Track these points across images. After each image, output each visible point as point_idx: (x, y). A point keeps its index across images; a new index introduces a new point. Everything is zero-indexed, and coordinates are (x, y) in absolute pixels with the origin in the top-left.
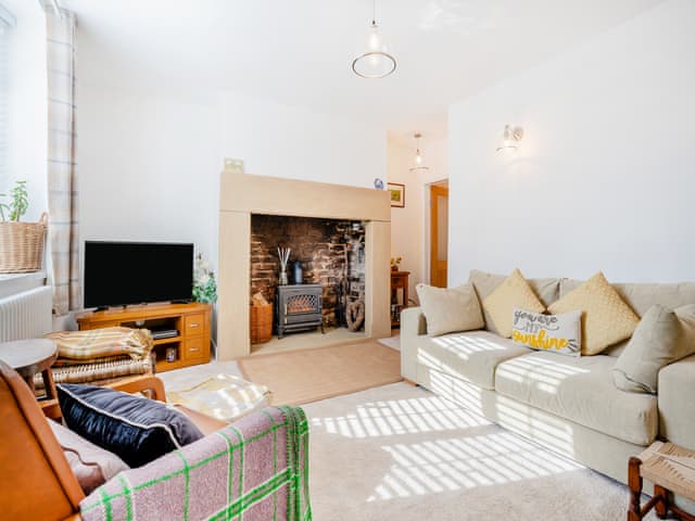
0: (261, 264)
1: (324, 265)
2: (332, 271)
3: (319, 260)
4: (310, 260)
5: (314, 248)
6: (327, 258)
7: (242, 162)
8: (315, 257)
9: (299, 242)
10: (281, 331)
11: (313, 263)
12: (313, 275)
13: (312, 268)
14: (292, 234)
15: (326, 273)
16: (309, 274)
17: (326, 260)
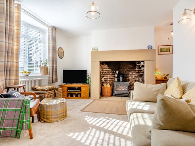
0: (111, 75)
1: (134, 76)
2: (137, 78)
3: (132, 74)
4: (128, 74)
5: (129, 71)
6: (135, 74)
7: (97, 48)
8: (130, 73)
9: (124, 69)
10: (114, 95)
11: (129, 76)
12: (129, 79)
13: (129, 77)
14: (121, 66)
15: (134, 79)
16: (128, 79)
17: (134, 75)
